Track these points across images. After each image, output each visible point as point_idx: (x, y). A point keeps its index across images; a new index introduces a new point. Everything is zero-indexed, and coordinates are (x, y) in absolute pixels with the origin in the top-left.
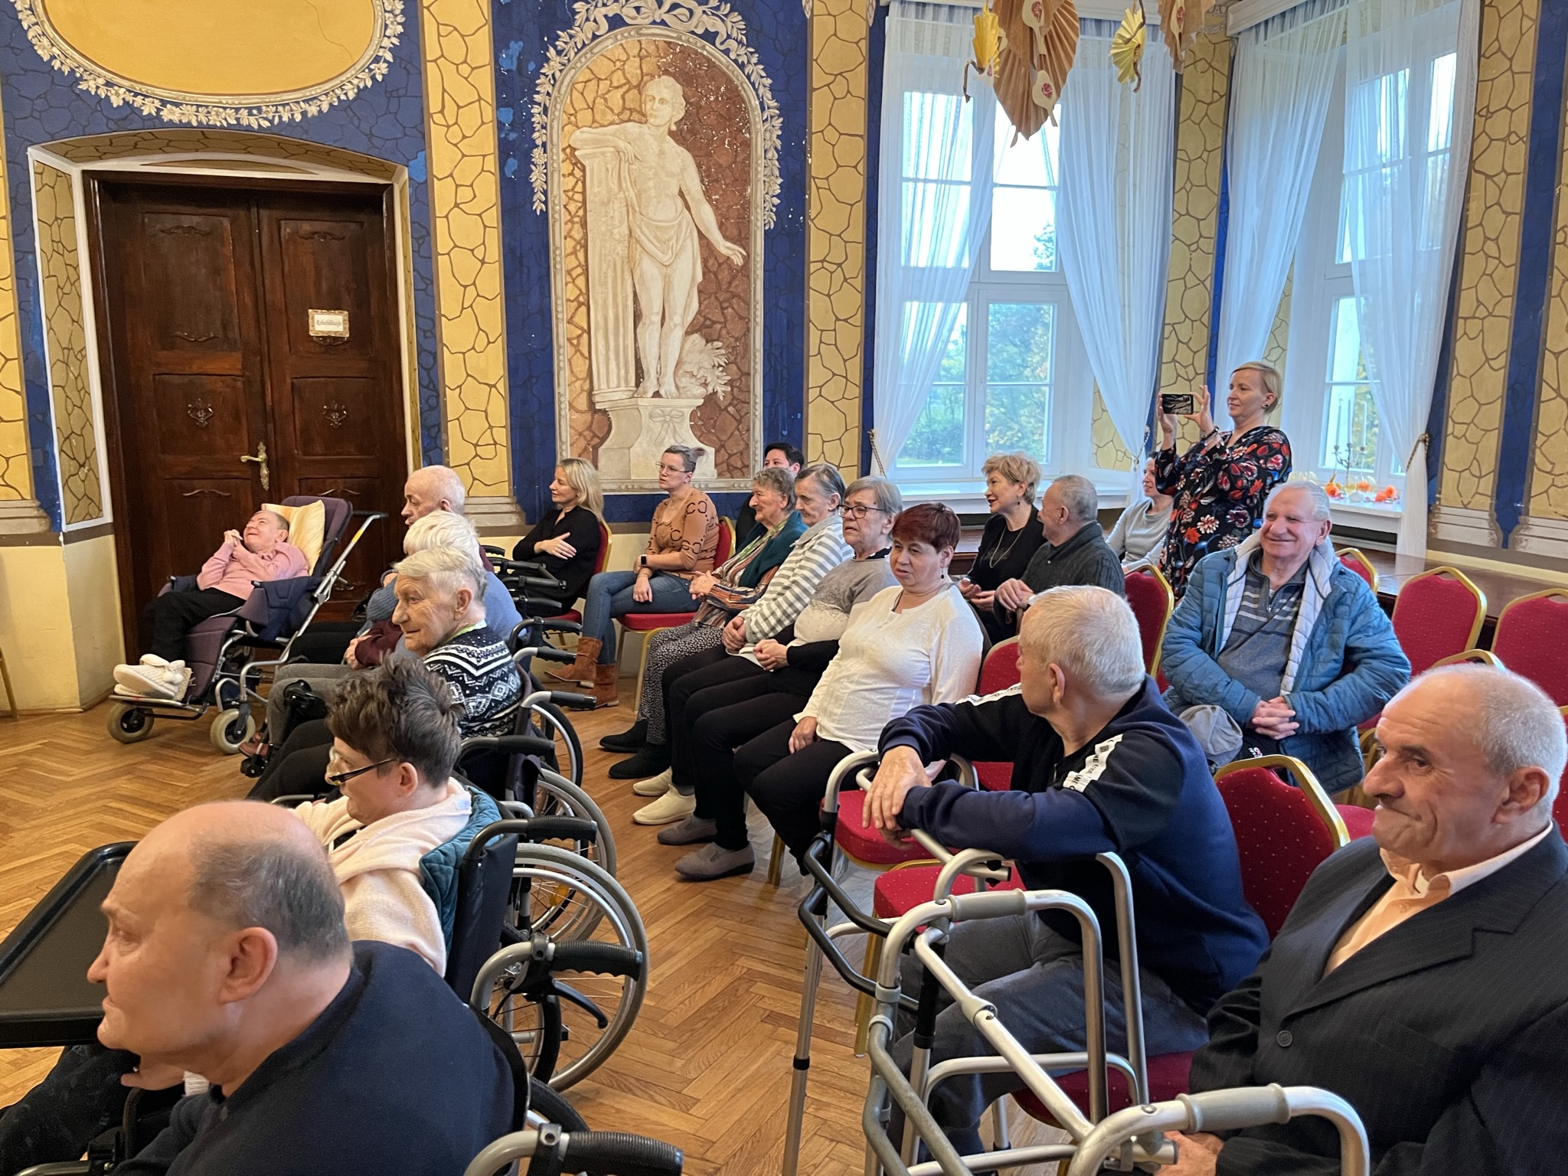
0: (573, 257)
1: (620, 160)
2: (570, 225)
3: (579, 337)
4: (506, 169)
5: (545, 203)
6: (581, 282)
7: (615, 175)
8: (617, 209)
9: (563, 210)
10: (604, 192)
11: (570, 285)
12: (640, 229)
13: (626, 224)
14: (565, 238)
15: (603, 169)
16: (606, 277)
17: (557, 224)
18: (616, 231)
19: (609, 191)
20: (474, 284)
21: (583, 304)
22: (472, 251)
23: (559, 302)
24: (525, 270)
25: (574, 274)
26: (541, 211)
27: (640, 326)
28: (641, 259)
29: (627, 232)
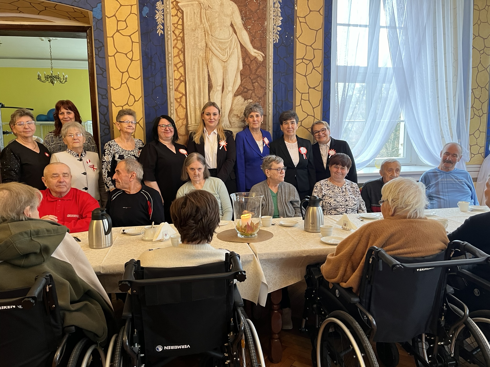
0: (178, 57)
1: (201, 8)
2: (176, 41)
3: (181, 98)
4: (143, 12)
5: (163, 30)
6: (181, 70)
7: (199, 16)
8: (200, 33)
9: (172, 34)
10: (193, 24)
11: (176, 72)
12: (211, 43)
13: (204, 40)
14: (174, 48)
15: (193, 12)
16: (194, 68)
17: (169, 41)
18: (199, 44)
19: (196, 24)
20: (127, 71)
21: (183, 81)
22: (126, 54)
23: (171, 80)
24: (153, 64)
25: (178, 66)
26: (161, 34)
27: (212, 92)
28: (212, 58)
29: (205, 45)
